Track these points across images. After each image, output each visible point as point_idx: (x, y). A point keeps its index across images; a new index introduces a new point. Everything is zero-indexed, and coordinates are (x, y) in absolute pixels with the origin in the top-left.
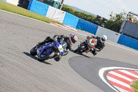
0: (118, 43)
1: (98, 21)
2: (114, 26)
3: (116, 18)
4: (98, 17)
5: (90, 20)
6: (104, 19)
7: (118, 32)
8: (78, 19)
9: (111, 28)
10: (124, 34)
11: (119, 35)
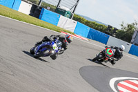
0: (129, 53)
1: (110, 31)
2: (126, 36)
3: (127, 28)
4: (110, 27)
5: (101, 30)
6: (115, 29)
7: (130, 42)
8: (89, 28)
9: (122, 38)
10: (136, 44)
11: (131, 45)
